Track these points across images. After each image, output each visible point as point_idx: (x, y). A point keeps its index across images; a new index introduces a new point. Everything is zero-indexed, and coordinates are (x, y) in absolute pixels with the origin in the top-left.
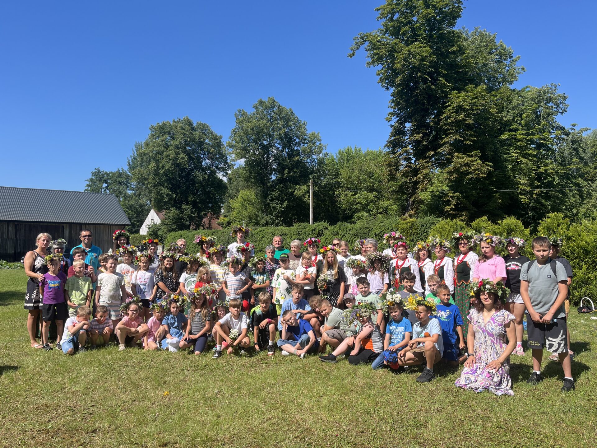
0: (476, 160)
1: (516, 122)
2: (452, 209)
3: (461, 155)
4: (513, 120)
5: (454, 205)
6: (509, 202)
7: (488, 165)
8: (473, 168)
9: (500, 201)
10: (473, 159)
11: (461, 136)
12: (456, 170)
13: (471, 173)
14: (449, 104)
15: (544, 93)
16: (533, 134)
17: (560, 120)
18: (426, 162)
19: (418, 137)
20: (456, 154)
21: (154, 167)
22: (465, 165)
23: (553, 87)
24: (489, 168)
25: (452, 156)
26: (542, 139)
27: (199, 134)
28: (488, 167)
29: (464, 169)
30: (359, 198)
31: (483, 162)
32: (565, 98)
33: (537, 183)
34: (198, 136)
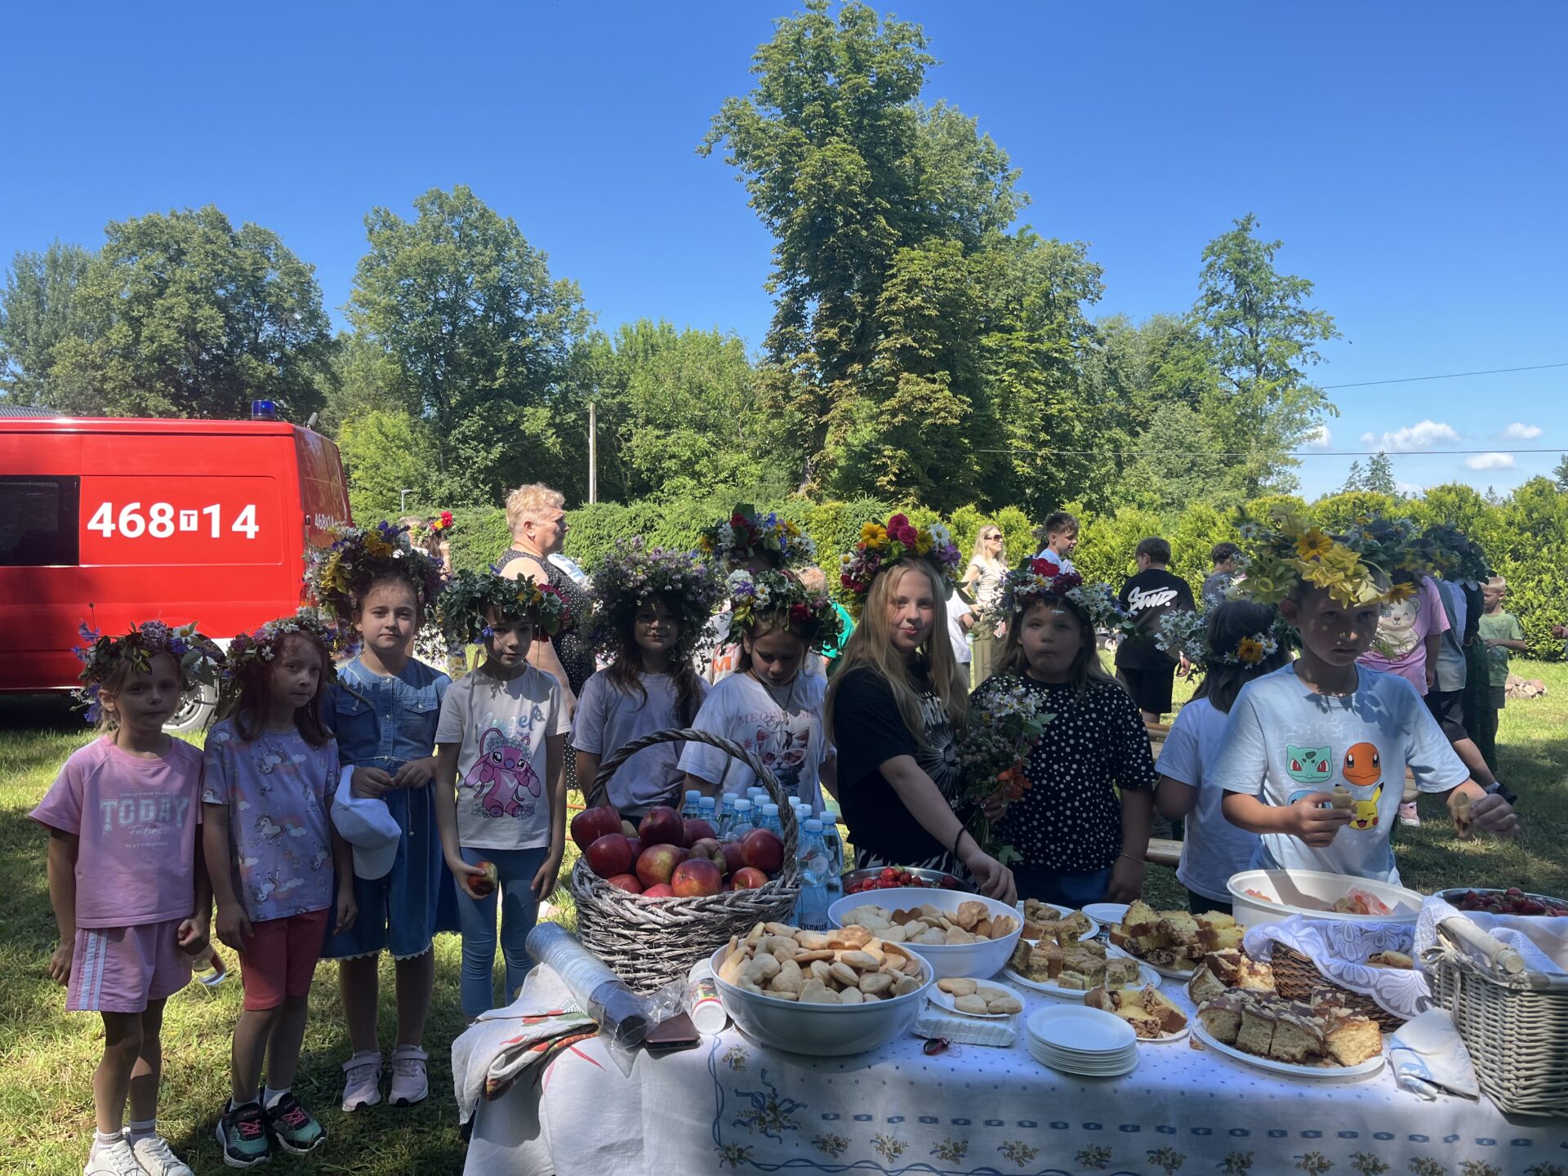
0: (942, 391)
1: (1012, 313)
2: (890, 482)
3: (914, 376)
4: (1007, 308)
5: (895, 474)
6: (995, 470)
7: (964, 402)
8: (936, 405)
9: (976, 468)
10: (936, 387)
11: (914, 340)
12: (905, 408)
13: (931, 414)
14: (894, 270)
15: (1063, 260)
16: (1040, 340)
17: (1087, 312)
18: (846, 386)
19: (832, 333)
20: (905, 374)
21: (126, 336)
22: (922, 398)
23: (1079, 248)
24: (965, 407)
25: (898, 379)
26: (1056, 351)
27: (254, 258)
28: (961, 406)
29: (919, 405)
30: (675, 444)
31: (955, 396)
32: (1099, 272)
33: (1043, 436)
34: (249, 261)
